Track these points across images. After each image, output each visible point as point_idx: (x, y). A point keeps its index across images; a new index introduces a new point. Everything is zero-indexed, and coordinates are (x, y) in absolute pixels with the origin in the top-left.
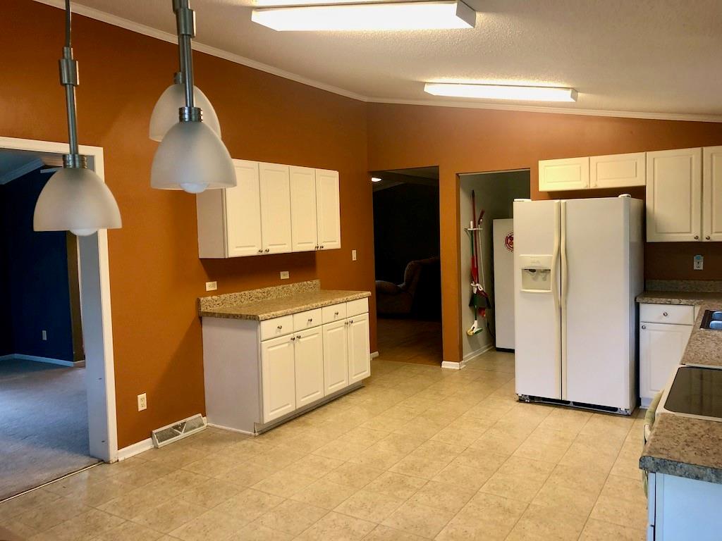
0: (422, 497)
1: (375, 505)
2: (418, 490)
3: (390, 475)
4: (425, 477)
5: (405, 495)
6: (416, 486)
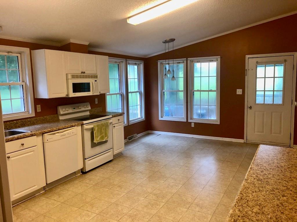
0: (149, 190)
1: (167, 187)
2: (151, 193)
3: (164, 201)
4: (147, 199)
5: (156, 191)
6: (152, 195)
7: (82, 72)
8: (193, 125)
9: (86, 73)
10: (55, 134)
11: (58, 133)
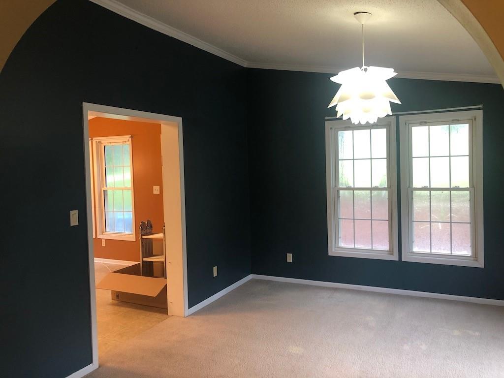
8: (104, 244)
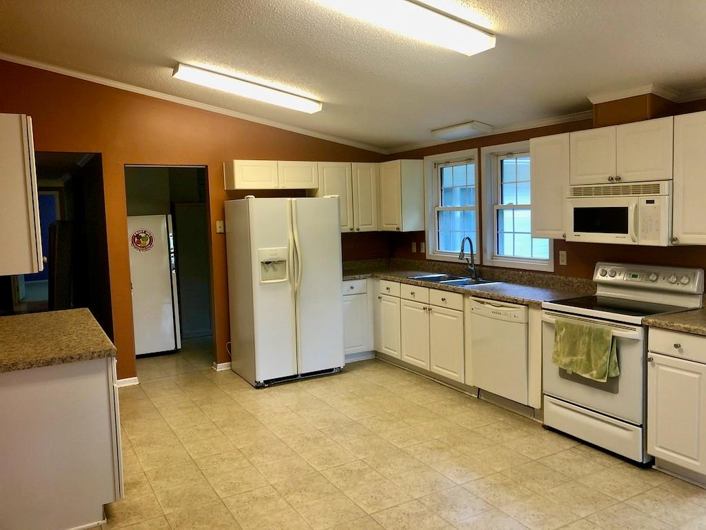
7: (611, 179)
9: (622, 180)
10: (483, 303)
11: (489, 304)
